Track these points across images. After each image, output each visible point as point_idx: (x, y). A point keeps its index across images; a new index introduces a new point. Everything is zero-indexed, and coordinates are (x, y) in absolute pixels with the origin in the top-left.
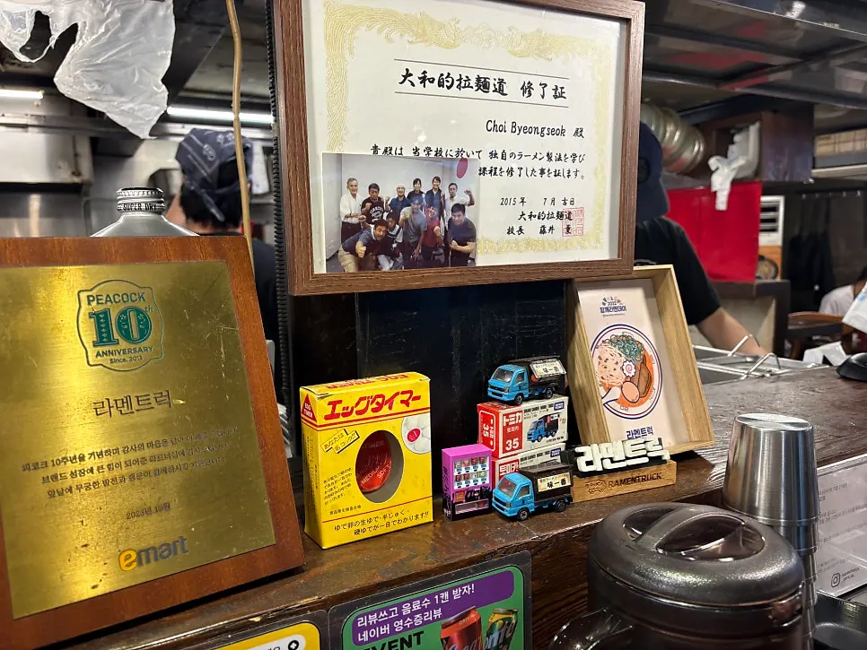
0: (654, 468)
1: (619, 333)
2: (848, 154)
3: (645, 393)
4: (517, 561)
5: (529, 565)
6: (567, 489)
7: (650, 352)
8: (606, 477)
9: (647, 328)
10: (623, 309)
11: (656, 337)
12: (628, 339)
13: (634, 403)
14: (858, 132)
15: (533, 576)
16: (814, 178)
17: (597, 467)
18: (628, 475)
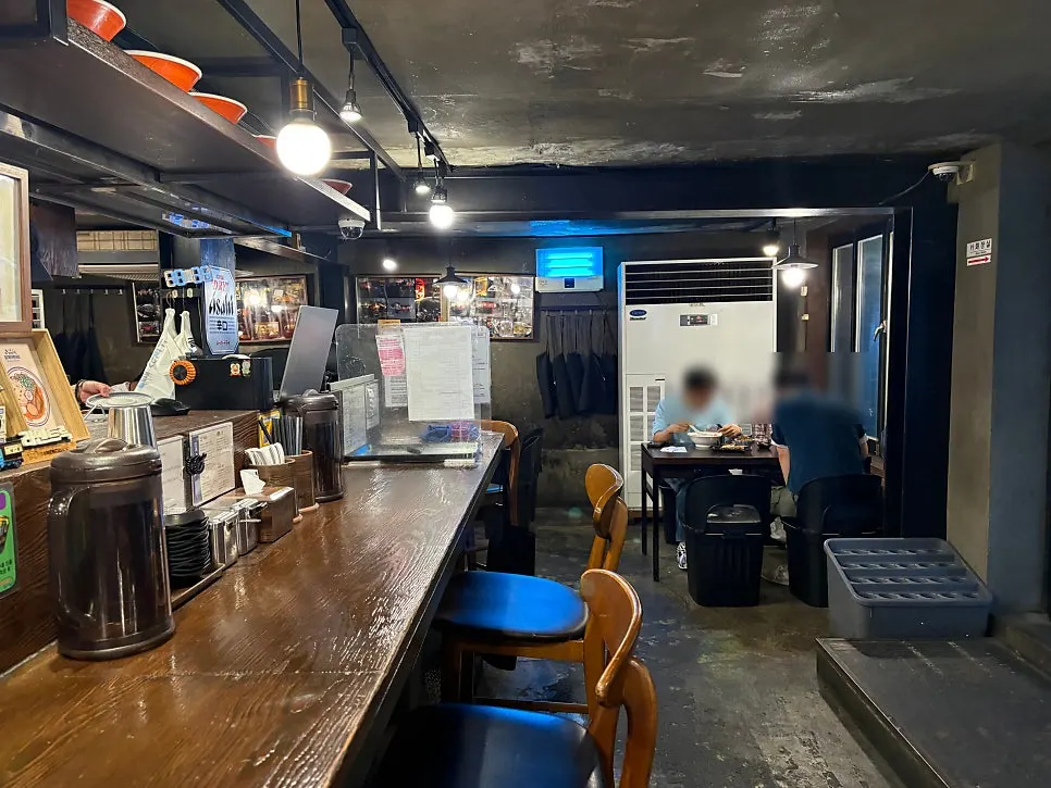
0: (63, 444)
1: (19, 372)
2: (109, 253)
3: (41, 412)
4: (6, 488)
5: (12, 490)
6: (19, 454)
7: (39, 386)
8: (38, 449)
9: (34, 370)
10: (18, 357)
11: (40, 374)
12: (25, 377)
13: (35, 417)
14: (116, 232)
15: (17, 495)
16: (81, 274)
17: (33, 443)
18: (50, 448)
